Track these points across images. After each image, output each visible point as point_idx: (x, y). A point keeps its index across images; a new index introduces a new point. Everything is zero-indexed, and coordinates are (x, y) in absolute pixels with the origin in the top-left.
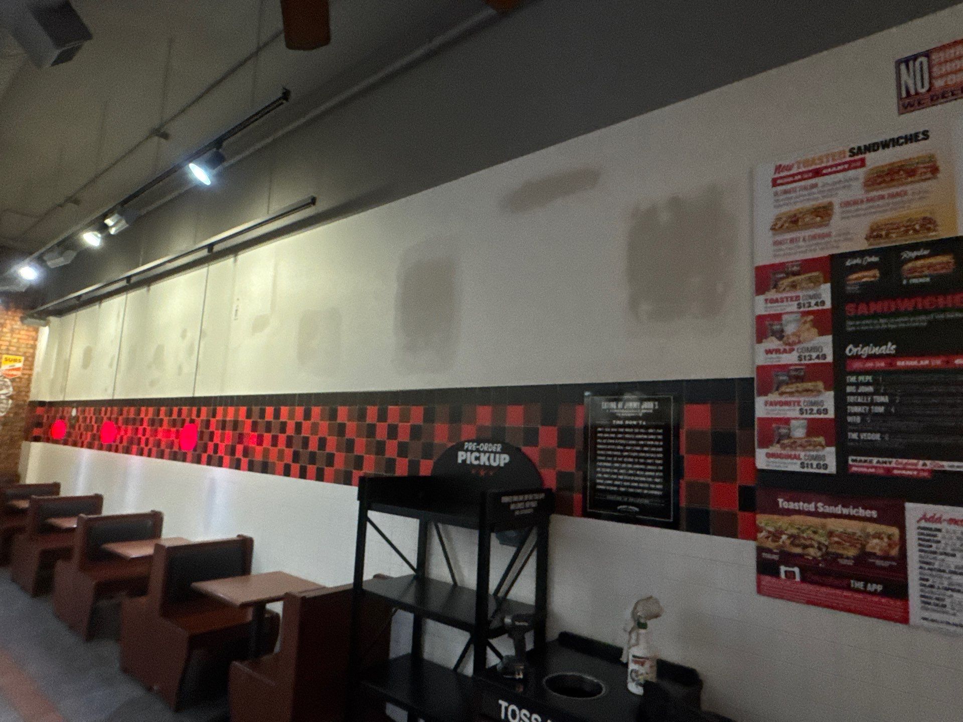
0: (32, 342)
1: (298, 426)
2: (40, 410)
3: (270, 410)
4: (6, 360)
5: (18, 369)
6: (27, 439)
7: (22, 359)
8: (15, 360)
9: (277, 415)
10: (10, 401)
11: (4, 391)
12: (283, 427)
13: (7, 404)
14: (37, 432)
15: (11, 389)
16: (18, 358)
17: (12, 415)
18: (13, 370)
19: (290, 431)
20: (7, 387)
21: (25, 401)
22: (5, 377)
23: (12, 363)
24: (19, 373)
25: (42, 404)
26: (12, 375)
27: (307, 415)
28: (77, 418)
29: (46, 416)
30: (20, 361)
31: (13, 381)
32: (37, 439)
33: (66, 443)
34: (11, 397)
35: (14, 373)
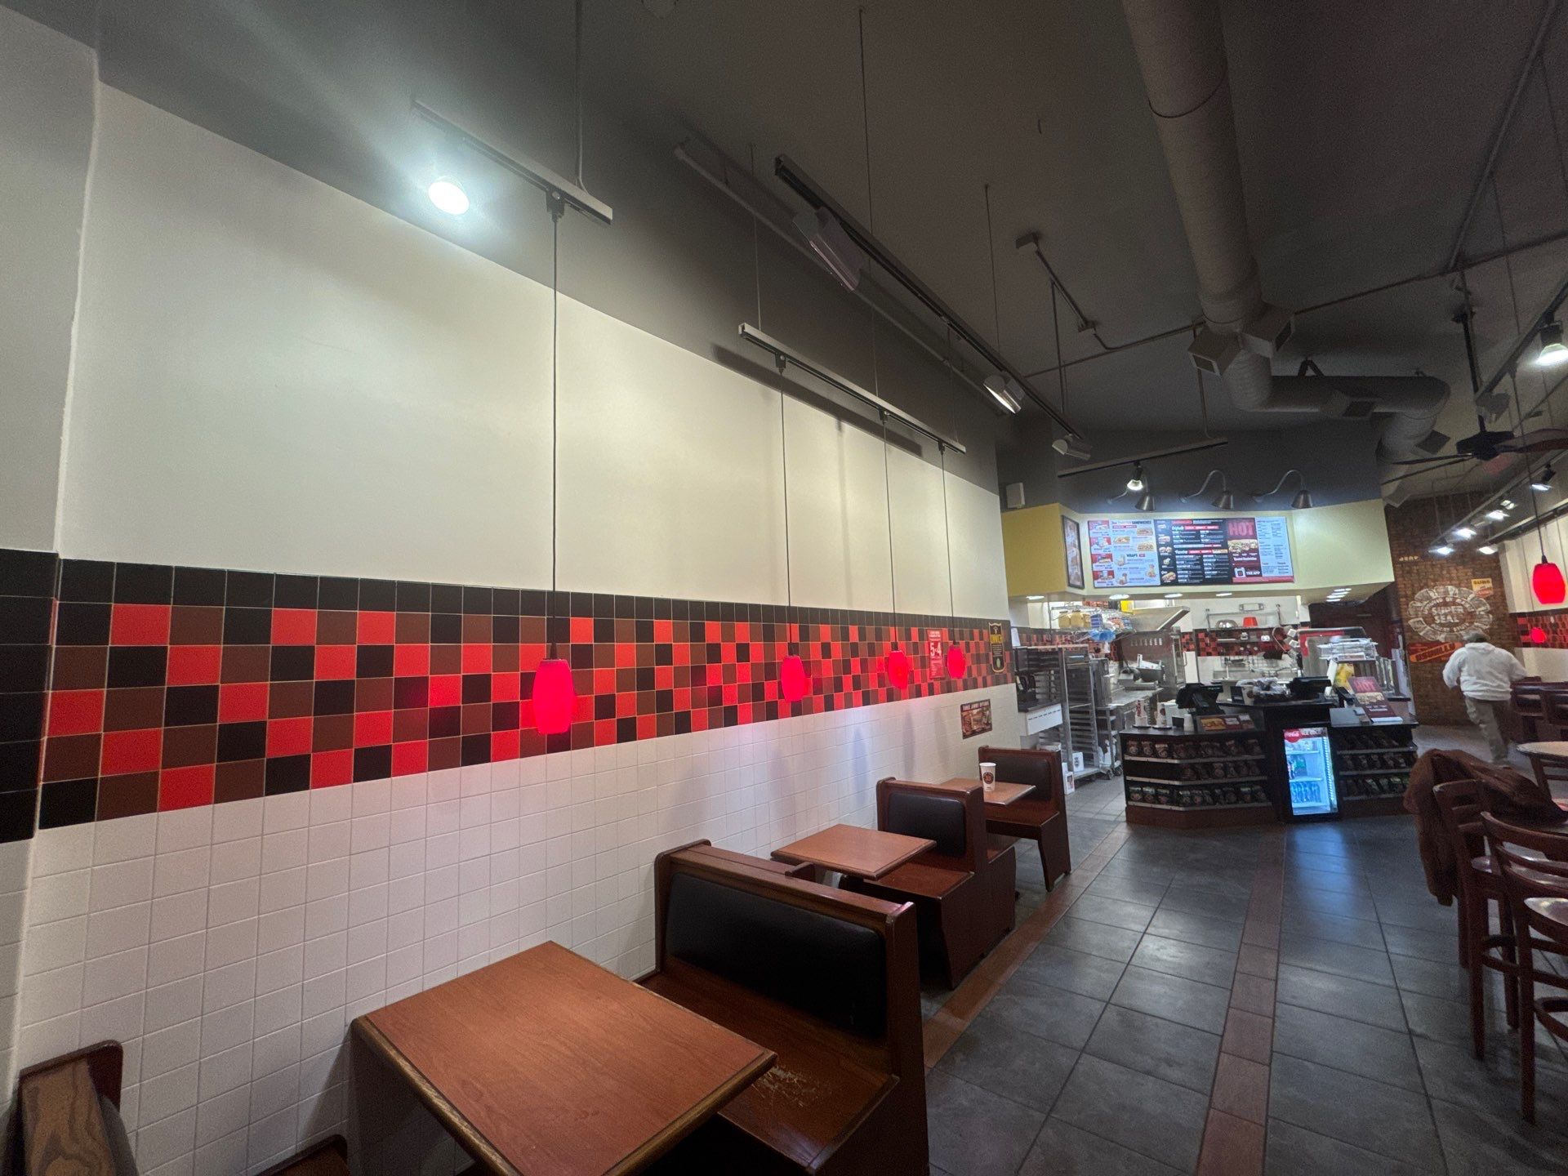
0: (1495, 564)
2: (1520, 621)
4: (1475, 583)
5: (1489, 589)
6: (1518, 646)
7: (1490, 580)
8: (1484, 582)
10: (1491, 616)
11: (1483, 608)
13: (1489, 618)
14: (1524, 639)
15: (1488, 606)
16: (1485, 580)
17: (1496, 627)
18: (1485, 590)
20: (1484, 605)
21: (1505, 614)
22: (1479, 597)
23: (1482, 585)
24: (1491, 592)
25: (1522, 615)
26: (1484, 595)
28: (1556, 625)
29: (1529, 625)
30: (1488, 582)
31: (1487, 599)
32: (1527, 645)
33: (1553, 646)
34: (1489, 613)
35: (1487, 592)
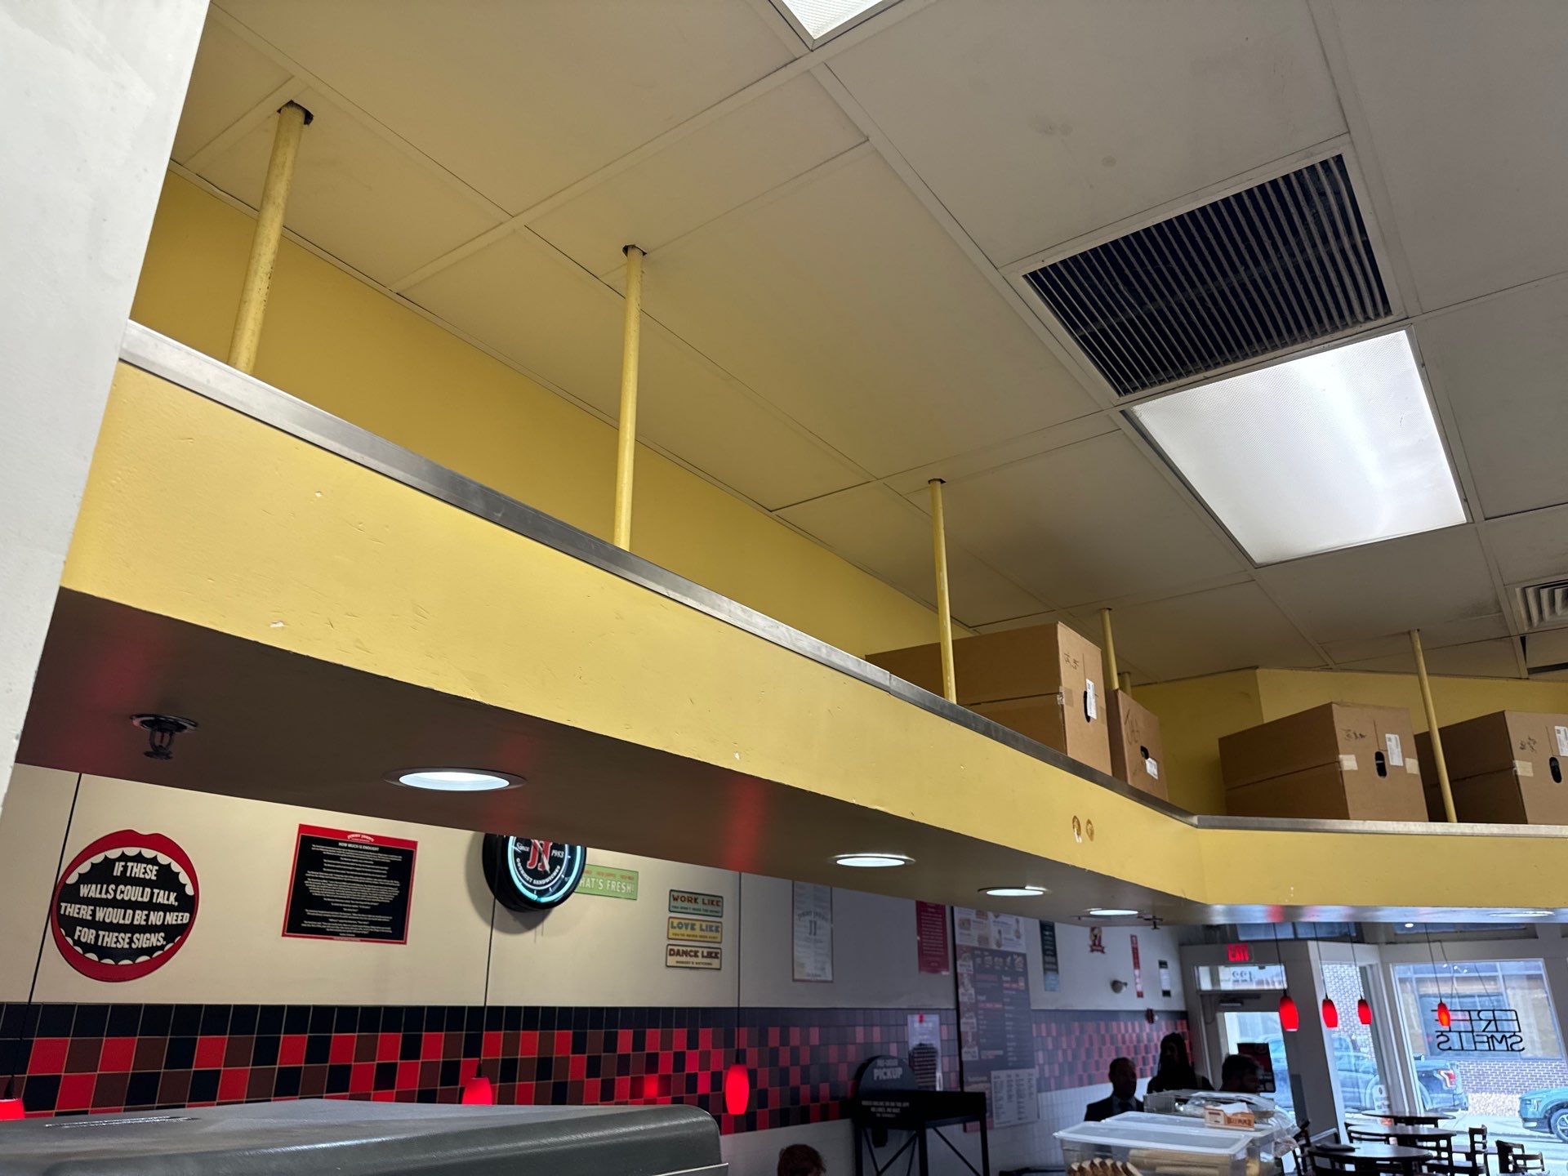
1: (679, 1060)
3: (625, 1038)
9: (638, 1043)
12: (652, 1063)
19: (666, 1067)
27: (693, 1042)
